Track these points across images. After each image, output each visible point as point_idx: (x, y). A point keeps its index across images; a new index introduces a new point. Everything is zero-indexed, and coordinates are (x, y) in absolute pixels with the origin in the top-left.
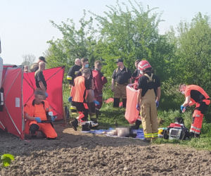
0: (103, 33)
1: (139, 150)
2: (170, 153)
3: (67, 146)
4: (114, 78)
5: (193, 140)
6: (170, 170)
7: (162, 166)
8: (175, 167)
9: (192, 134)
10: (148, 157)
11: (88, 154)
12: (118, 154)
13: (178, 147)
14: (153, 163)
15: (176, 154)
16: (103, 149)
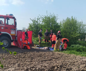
0: (43, 22)
1: (50, 53)
2: (58, 54)
3: (32, 51)
4: (45, 34)
5: (64, 51)
6: (57, 58)
7: (56, 57)
8: (59, 58)
9: (64, 50)
10: (52, 55)
11: (37, 53)
12: (45, 54)
13: (60, 53)
14: (53, 56)
15: (60, 55)
16: (41, 52)
